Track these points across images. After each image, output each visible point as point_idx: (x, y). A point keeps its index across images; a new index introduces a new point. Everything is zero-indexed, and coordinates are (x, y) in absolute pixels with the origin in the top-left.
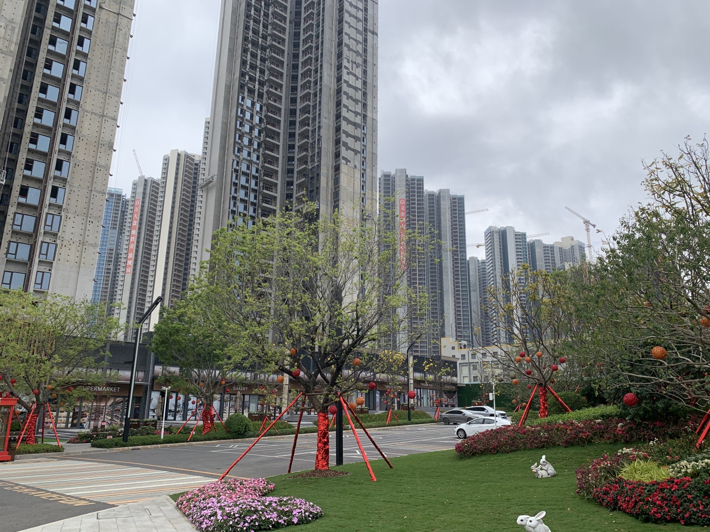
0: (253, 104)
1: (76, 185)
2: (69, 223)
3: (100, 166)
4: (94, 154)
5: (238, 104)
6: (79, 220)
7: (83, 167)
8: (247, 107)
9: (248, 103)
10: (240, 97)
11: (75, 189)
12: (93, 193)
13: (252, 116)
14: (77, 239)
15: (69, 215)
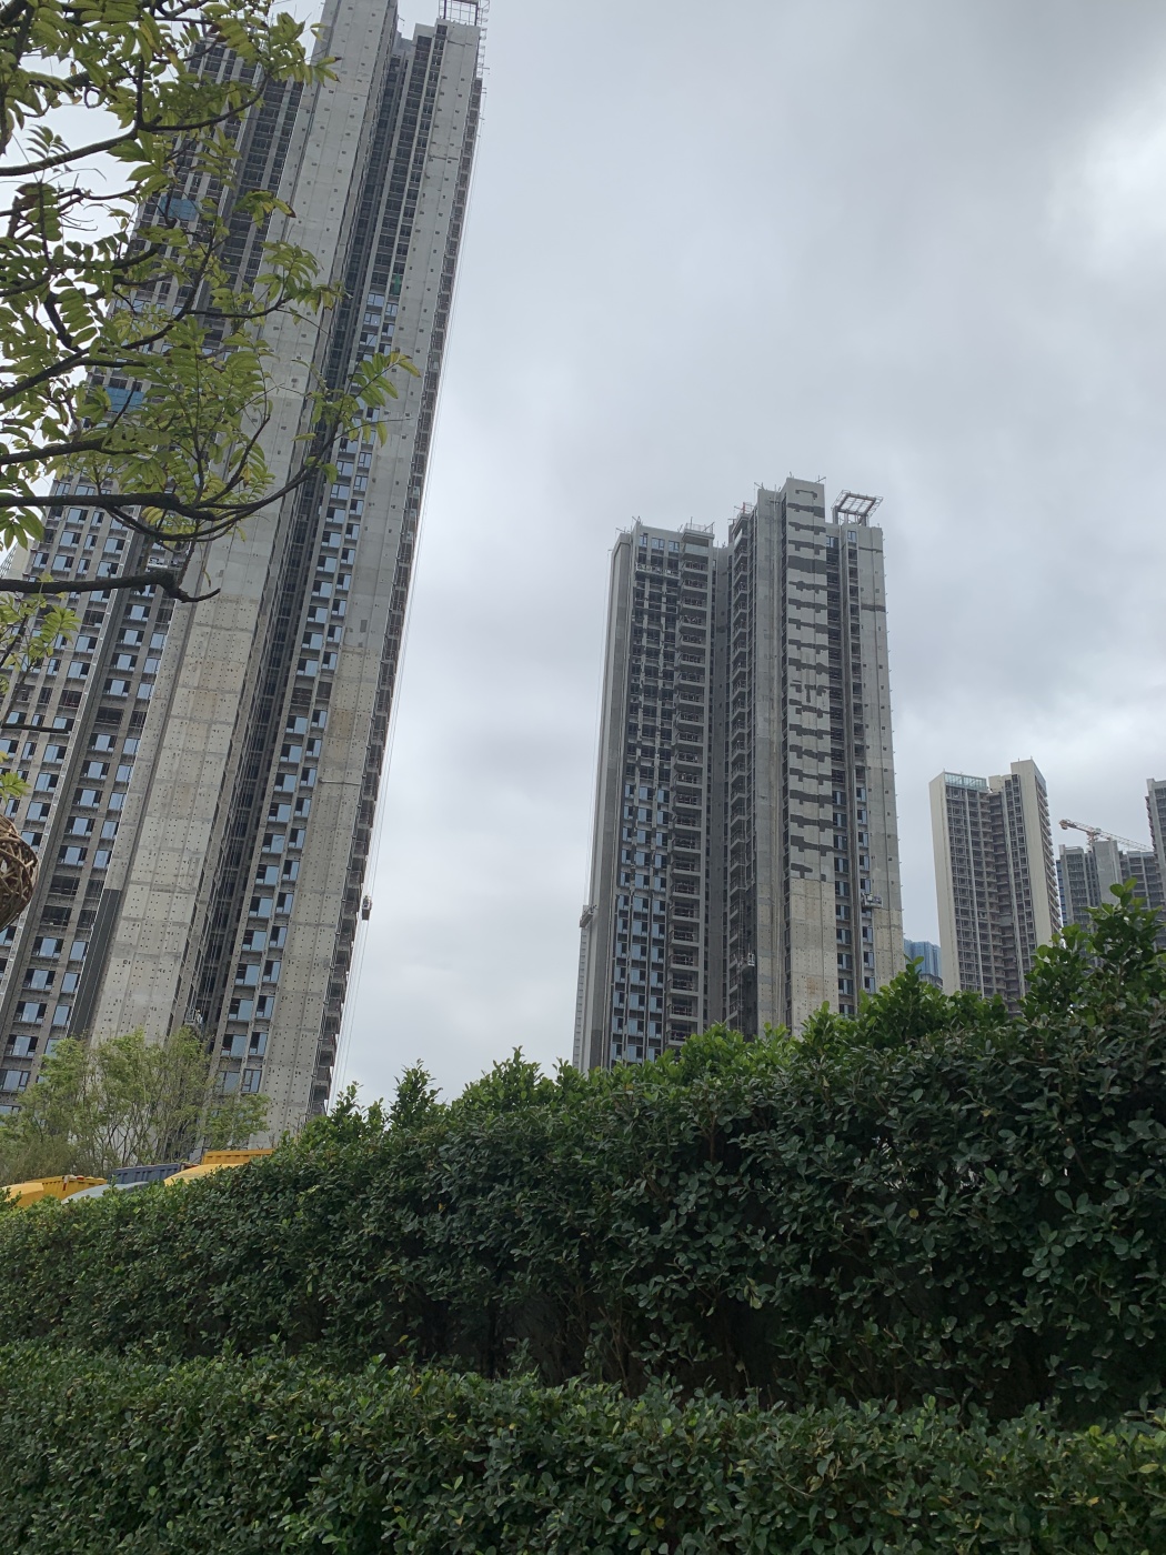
0: (651, 793)
1: (282, 1025)
2: (273, 1078)
3: (313, 994)
4: (305, 979)
5: (624, 799)
6: (284, 1071)
7: (290, 999)
8: (640, 801)
9: (642, 793)
10: (628, 788)
11: (280, 1031)
12: (302, 1032)
13: (649, 814)
14: (280, 1098)
15: (273, 1067)
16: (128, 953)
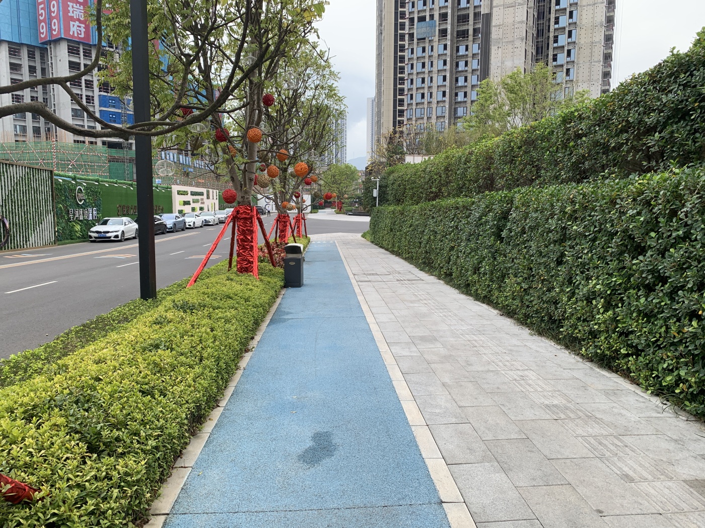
1: (580, 63)
3: (596, 43)
4: (590, 35)
6: (585, 85)
7: (585, 48)
12: (593, 64)
15: (579, 84)
16: (499, 43)
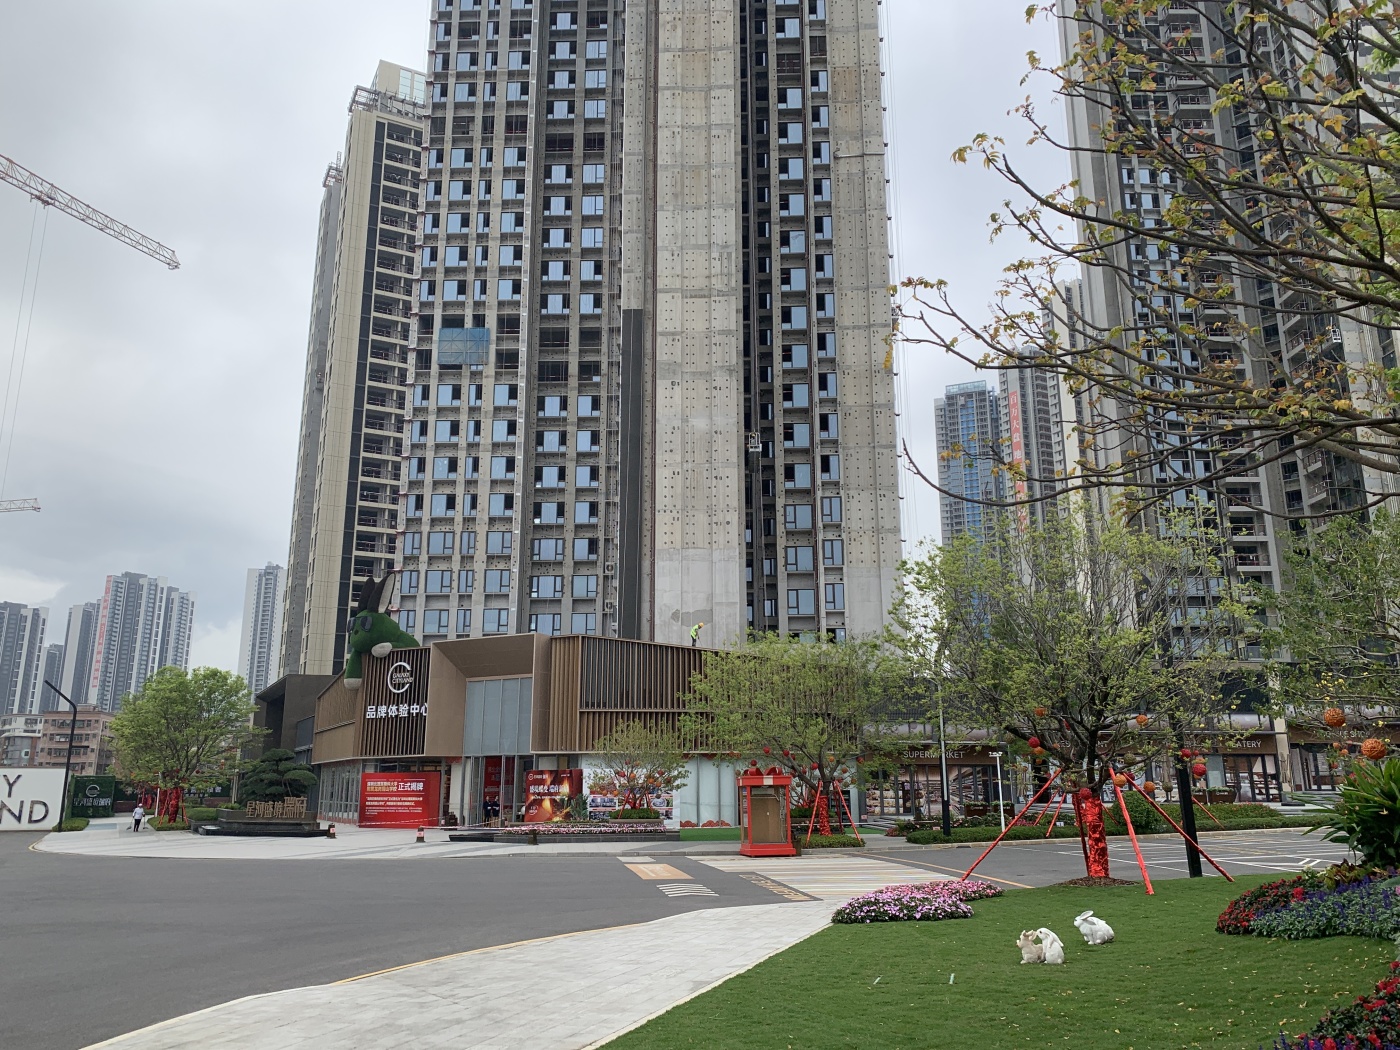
0: (1153, 175)
1: (851, 445)
2: (854, 505)
3: (880, 406)
4: (867, 390)
6: (865, 496)
7: (856, 415)
8: (1143, 186)
9: (1143, 176)
10: (1125, 172)
11: (852, 451)
12: (877, 450)
13: (1156, 200)
14: (868, 526)
15: (851, 493)
16: (674, 373)
